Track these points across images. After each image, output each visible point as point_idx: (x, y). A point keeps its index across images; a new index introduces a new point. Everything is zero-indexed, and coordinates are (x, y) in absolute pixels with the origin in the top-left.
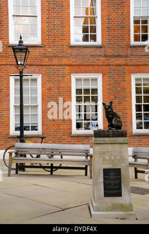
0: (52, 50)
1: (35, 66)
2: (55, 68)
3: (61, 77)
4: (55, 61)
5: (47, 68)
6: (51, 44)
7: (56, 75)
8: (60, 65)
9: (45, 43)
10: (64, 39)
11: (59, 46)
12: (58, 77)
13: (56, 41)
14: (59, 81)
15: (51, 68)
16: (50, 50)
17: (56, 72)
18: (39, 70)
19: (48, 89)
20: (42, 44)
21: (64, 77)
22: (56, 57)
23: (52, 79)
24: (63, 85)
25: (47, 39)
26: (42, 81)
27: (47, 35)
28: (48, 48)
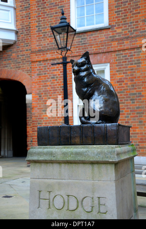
0: (123, 30)
1: (101, 55)
2: (128, 53)
3: (135, 64)
4: (127, 44)
5: (117, 55)
6: (121, 22)
7: (129, 62)
8: (133, 49)
9: (113, 23)
10: (139, 13)
11: (132, 23)
12: (132, 64)
13: (128, 18)
14: (132, 69)
15: (122, 54)
16: (119, 31)
17: (128, 59)
18: (106, 58)
19: (118, 82)
20: (109, 24)
21: (140, 63)
22: (127, 38)
23: (124, 68)
24: (138, 75)
25: (116, 17)
26: (111, 72)
27: (116, 12)
28: (117, 28)
